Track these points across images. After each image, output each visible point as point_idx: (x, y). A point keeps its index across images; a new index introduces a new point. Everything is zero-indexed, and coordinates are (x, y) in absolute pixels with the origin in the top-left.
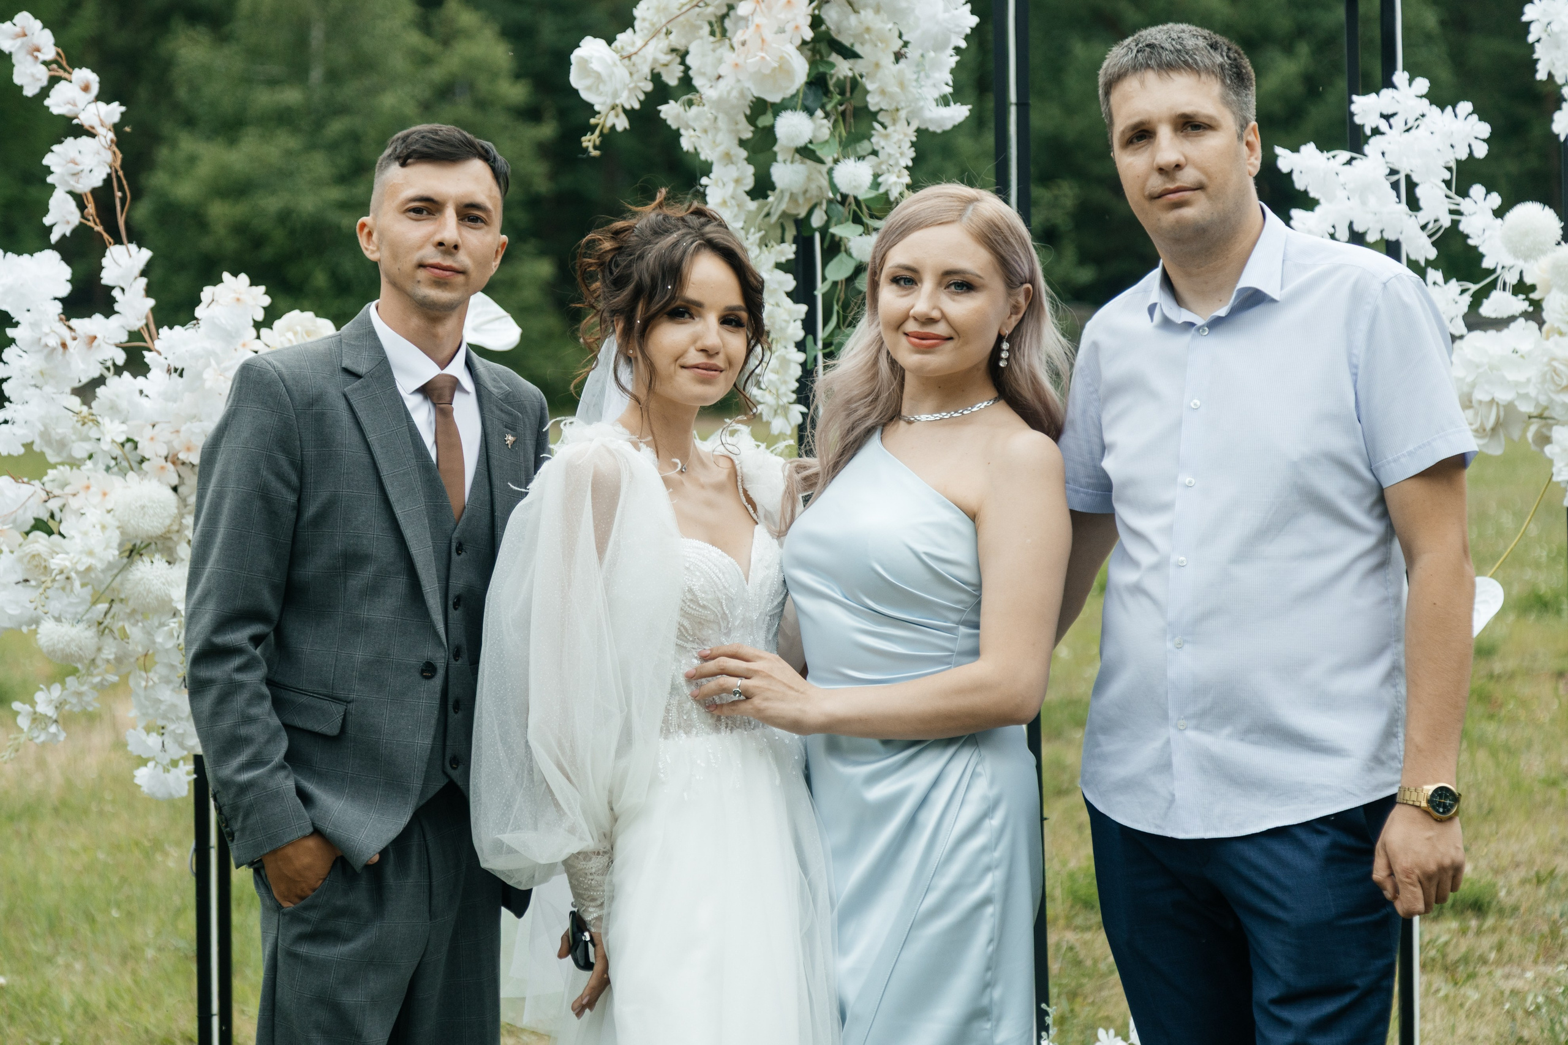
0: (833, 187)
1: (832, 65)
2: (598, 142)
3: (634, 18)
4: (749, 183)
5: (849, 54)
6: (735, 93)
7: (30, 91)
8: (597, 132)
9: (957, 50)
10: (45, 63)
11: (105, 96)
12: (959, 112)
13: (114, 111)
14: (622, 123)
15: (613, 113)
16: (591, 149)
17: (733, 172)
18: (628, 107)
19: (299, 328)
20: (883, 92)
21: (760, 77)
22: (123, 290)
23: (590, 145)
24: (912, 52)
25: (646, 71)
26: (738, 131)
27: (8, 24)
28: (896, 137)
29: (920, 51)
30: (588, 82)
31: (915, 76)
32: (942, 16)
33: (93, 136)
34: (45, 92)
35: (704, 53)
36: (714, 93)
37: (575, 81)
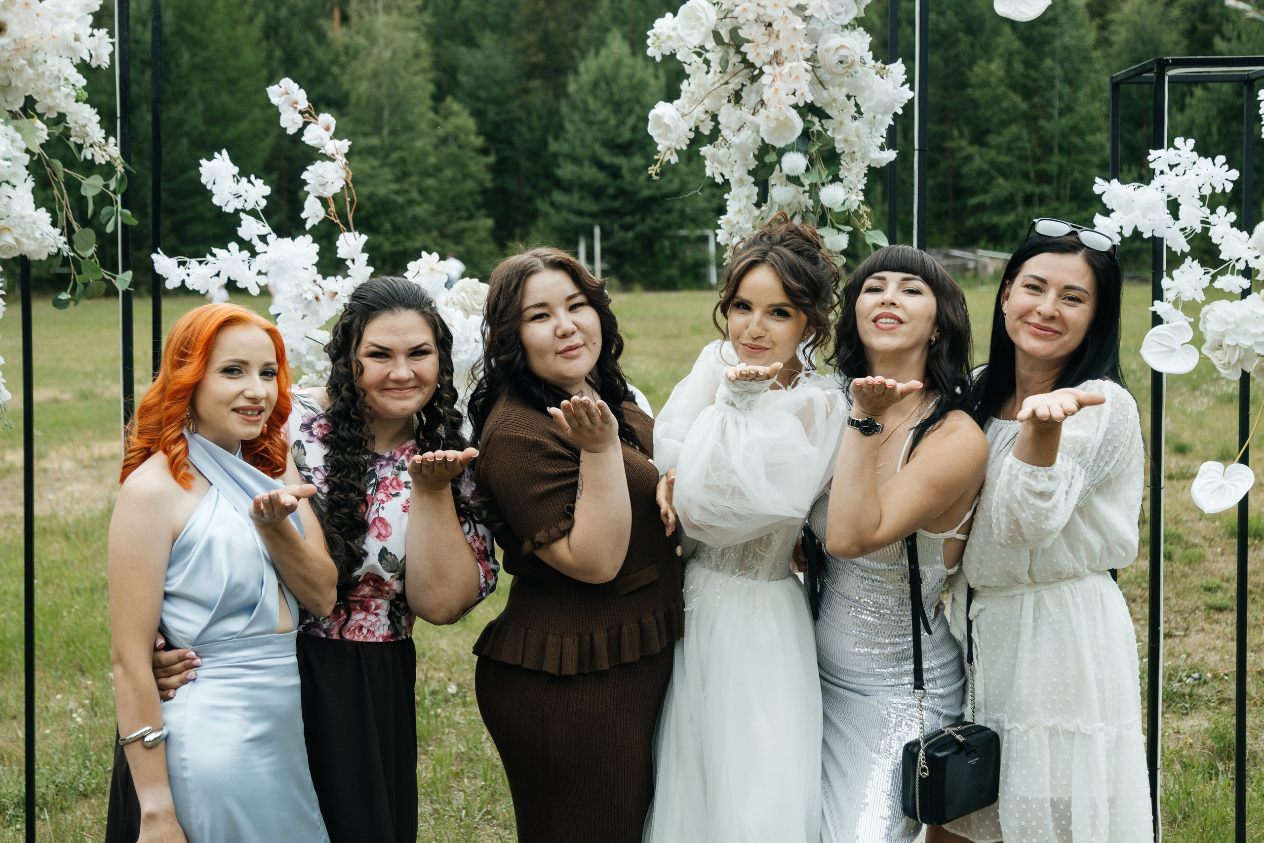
0: (817, 201)
1: (813, 124)
2: (658, 171)
3: (680, 91)
4: (755, 199)
5: (822, 114)
6: (750, 140)
7: (291, 131)
8: (658, 165)
9: (895, 114)
10: (301, 112)
11: (337, 135)
12: (891, 155)
13: (345, 145)
14: (674, 159)
15: (669, 152)
16: (653, 175)
17: (744, 191)
18: (678, 148)
19: (469, 290)
20: (846, 141)
21: (771, 130)
22: (353, 261)
23: (654, 172)
24: (866, 114)
25: (692, 125)
26: (748, 165)
27: (276, 86)
28: (856, 170)
29: (872, 115)
30: (660, 131)
31: (869, 131)
32: (892, 91)
33: (333, 160)
35: (728, 115)
36: (735, 140)
37: (651, 130)
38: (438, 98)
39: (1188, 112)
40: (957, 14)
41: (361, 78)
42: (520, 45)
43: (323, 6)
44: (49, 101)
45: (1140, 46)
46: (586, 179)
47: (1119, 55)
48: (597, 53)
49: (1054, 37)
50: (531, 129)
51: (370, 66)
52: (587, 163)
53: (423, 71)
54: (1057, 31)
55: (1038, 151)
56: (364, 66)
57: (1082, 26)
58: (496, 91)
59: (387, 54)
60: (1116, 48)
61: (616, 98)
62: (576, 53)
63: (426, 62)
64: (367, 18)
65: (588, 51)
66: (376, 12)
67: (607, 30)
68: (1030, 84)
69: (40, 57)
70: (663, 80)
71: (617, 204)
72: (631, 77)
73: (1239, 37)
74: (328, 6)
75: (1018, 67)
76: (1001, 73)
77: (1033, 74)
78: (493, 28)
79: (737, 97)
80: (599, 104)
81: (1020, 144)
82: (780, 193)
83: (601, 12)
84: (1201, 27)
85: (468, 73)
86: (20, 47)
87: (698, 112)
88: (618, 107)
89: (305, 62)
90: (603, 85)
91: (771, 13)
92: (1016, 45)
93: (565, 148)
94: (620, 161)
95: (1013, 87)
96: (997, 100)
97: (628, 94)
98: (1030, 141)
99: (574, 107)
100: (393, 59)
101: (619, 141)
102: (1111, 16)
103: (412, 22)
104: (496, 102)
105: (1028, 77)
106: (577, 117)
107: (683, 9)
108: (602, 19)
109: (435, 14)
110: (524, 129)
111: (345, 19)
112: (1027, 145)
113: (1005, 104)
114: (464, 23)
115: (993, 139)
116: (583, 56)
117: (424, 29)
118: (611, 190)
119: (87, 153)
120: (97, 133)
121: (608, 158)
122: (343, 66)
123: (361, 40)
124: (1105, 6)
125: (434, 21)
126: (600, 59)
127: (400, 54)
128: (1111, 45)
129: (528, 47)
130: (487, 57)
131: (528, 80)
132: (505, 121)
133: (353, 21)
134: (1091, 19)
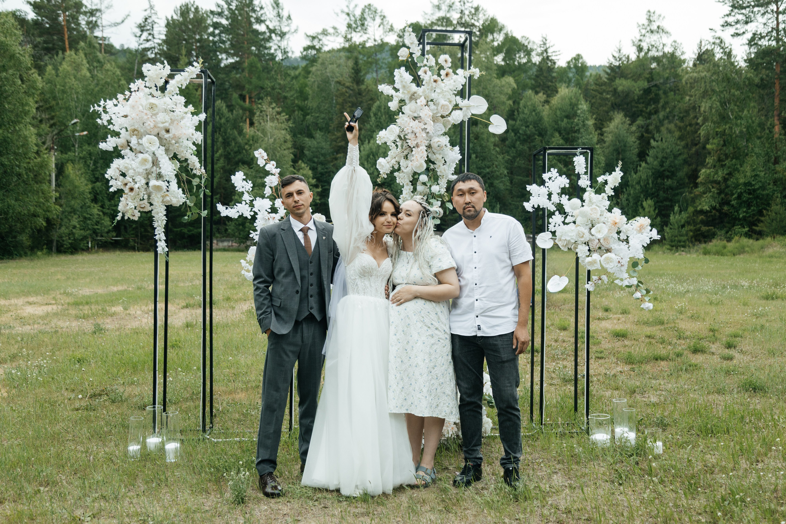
0: (430, 190)
1: (430, 166)
3: (388, 155)
4: (412, 190)
5: (433, 163)
6: (410, 171)
7: (261, 166)
8: (380, 178)
9: (456, 164)
10: (265, 160)
11: (276, 167)
13: (278, 170)
14: (386, 176)
15: (384, 174)
17: (409, 187)
18: (387, 173)
20: (441, 172)
21: (416, 167)
22: (280, 208)
23: (379, 181)
24: (448, 163)
25: (391, 166)
26: (409, 179)
27: (257, 151)
28: (444, 181)
29: (450, 164)
30: (381, 167)
31: (447, 169)
33: (275, 175)
34: (265, 166)
35: (403, 163)
36: (405, 171)
37: (377, 167)
38: (295, 161)
39: (638, 174)
40: (535, 127)
43: (242, 118)
44: (182, 155)
45: (618, 143)
47: (608, 147)
48: (369, 142)
49: (578, 139)
53: (288, 149)
54: (580, 135)
55: (571, 190)
57: (591, 133)
58: (322, 158)
59: (271, 140)
60: (607, 144)
63: (289, 145)
64: (263, 124)
66: (267, 121)
69: (181, 140)
73: (662, 140)
74: (244, 118)
78: (321, 129)
79: (406, 157)
80: (369, 165)
82: (420, 188)
83: (371, 123)
84: (646, 135)
85: (309, 150)
86: (174, 137)
87: (393, 162)
89: (233, 144)
90: (371, 157)
91: (416, 130)
92: (561, 141)
100: (274, 143)
102: (604, 129)
103: (283, 126)
104: (322, 163)
107: (388, 128)
108: (371, 126)
109: (294, 123)
111: (252, 124)
114: (308, 127)
117: (288, 129)
119: (194, 172)
120: (198, 165)
122: (251, 146)
123: (260, 134)
124: (603, 125)
125: (294, 125)
126: (370, 145)
127: (277, 141)
128: (605, 142)
129: (338, 138)
130: (318, 143)
131: (337, 154)
132: (326, 172)
133: (256, 125)
134: (596, 130)
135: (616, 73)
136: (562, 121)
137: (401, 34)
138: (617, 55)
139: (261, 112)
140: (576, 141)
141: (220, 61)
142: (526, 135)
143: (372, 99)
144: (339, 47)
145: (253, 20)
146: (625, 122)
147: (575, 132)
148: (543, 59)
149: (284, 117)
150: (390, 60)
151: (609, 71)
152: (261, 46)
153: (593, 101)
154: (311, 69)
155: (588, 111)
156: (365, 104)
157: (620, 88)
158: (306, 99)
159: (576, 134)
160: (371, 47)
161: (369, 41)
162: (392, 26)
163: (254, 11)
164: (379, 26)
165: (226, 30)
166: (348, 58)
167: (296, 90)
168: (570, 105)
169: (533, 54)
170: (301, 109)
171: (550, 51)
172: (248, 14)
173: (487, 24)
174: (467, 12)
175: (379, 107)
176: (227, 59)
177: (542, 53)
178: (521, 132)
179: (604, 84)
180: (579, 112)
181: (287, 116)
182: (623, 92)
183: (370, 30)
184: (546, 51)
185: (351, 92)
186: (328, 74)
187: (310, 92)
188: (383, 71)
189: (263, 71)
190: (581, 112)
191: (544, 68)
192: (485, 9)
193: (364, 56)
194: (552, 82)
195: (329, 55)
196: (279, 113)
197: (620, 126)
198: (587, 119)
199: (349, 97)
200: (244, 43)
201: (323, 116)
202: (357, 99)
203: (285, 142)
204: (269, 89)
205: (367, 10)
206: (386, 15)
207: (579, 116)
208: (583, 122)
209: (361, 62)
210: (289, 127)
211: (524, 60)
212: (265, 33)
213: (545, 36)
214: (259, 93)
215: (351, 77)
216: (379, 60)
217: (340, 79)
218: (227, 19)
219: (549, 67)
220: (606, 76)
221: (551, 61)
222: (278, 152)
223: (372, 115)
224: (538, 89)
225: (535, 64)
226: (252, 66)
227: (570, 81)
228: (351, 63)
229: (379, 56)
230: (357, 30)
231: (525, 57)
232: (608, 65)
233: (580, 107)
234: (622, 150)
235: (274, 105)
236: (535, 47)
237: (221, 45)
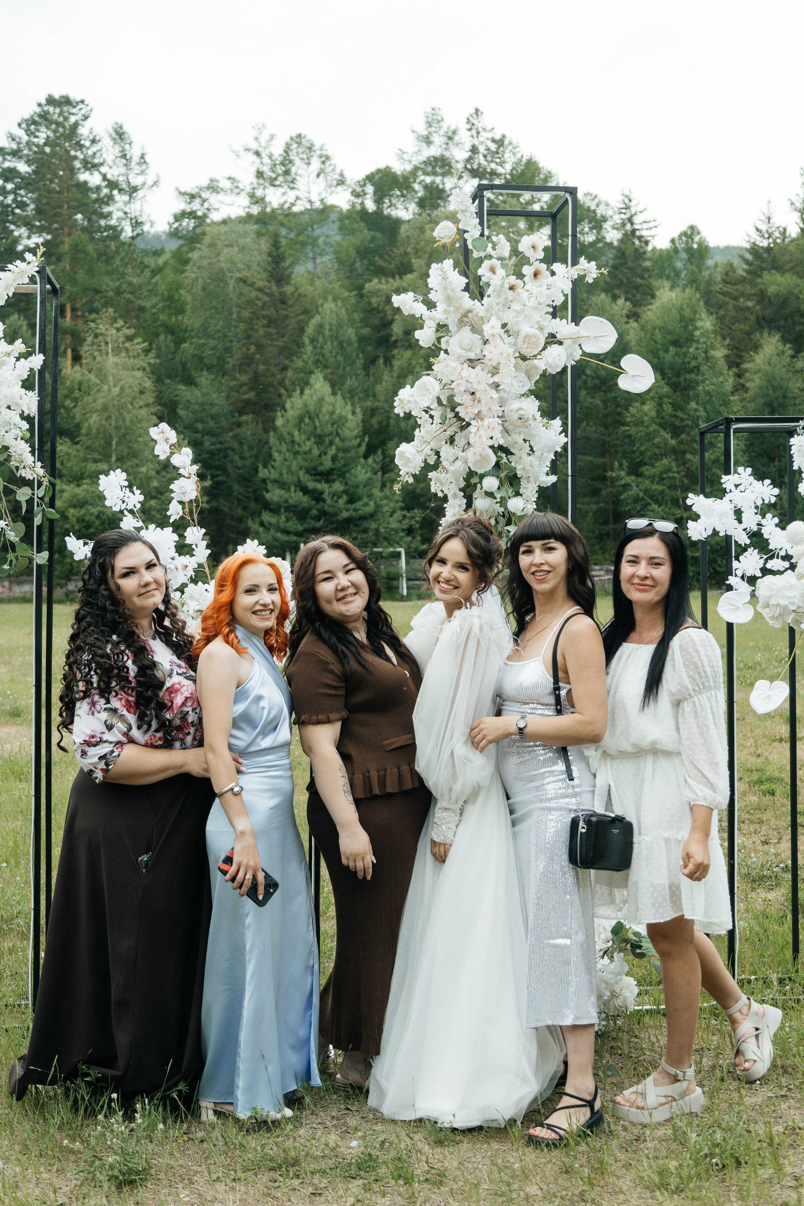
1: (502, 458)
12: (554, 479)
33: (189, 478)
41: (93, 411)
42: (233, 383)
45: (771, 392)
46: (291, 502)
48: (302, 393)
49: (697, 384)
50: (242, 458)
51: (100, 401)
52: (293, 489)
53: (147, 405)
54: (700, 378)
55: (686, 481)
56: (95, 401)
57: (722, 373)
58: (212, 424)
59: (116, 390)
60: (751, 393)
61: (319, 431)
62: (282, 391)
63: (150, 398)
64: (99, 359)
65: (294, 391)
66: (107, 354)
67: (311, 372)
68: (678, 423)
70: (360, 416)
71: (319, 524)
72: (332, 413)
74: (62, 347)
75: (668, 408)
76: (653, 414)
77: (680, 414)
78: (209, 368)
79: (451, 440)
80: (303, 437)
81: (670, 474)
83: (305, 357)
85: (186, 408)
88: (320, 439)
90: (307, 420)
93: (274, 475)
94: (321, 486)
95: (663, 426)
96: (650, 437)
97: (329, 428)
98: (678, 472)
99: (281, 439)
100: (120, 395)
101: (321, 468)
102: (746, 366)
103: (139, 362)
104: (211, 433)
105: (676, 417)
106: (284, 447)
108: (306, 363)
109: (158, 356)
110: (237, 458)
111: (77, 359)
112: (676, 475)
113: (656, 441)
114: (184, 365)
115: (647, 470)
116: (290, 396)
117: (148, 369)
118: (314, 512)
121: (311, 485)
122: (76, 400)
123: (92, 377)
124: (741, 357)
125: (158, 361)
126: (305, 397)
127: (127, 391)
128: (746, 390)
129: (241, 386)
130: (204, 395)
131: (241, 414)
132: (220, 450)
133: (84, 361)
134: (730, 368)
135: (763, 261)
136: (667, 351)
137: (359, 189)
138: (763, 227)
139: (96, 336)
140: (694, 388)
141: (16, 241)
142: (598, 377)
143: (306, 312)
144: (242, 213)
145: (77, 164)
146: (783, 352)
147: (691, 371)
148: (625, 235)
149: (139, 344)
150: (338, 238)
151: (749, 257)
152: (95, 212)
153: (722, 312)
154: (190, 255)
155: (715, 332)
156: (293, 321)
157: (772, 290)
158: (180, 311)
159: (693, 376)
160: (302, 213)
161: (299, 202)
162: (342, 175)
163: (80, 146)
164: (318, 176)
165: (26, 183)
166: (259, 234)
167: (162, 295)
168: (681, 321)
169: (607, 225)
170: (170, 330)
171: (637, 220)
172: (68, 152)
173: (520, 169)
174: (482, 149)
175: (321, 326)
176: (29, 237)
177: (623, 225)
178: (588, 372)
179: (742, 281)
180: (697, 333)
181: (146, 344)
182: (777, 295)
183: (301, 183)
184: (630, 220)
185: (266, 298)
186: (223, 265)
187: (189, 299)
188: (325, 259)
189: (98, 259)
190: (702, 335)
191: (627, 252)
192: (514, 142)
193: (290, 229)
194: (643, 278)
195: (224, 229)
196: (129, 339)
197: (775, 359)
198: (713, 348)
199: (263, 307)
200: (61, 207)
201: (212, 343)
202: (277, 311)
203: (141, 393)
204: (110, 294)
205: (295, 146)
206: (330, 153)
207: (698, 342)
208: (706, 352)
209: (283, 242)
210: (149, 364)
211: (590, 238)
212: (98, 188)
213: (627, 193)
214: (92, 301)
215: (265, 270)
216: (318, 237)
217: (245, 274)
218: (29, 162)
219: (636, 250)
220: (745, 266)
221: (640, 238)
222: (129, 412)
223: (307, 341)
224: (617, 292)
225: (611, 244)
226: (76, 249)
227: (678, 274)
228: (265, 245)
229: (318, 232)
230: (277, 183)
231: (591, 229)
232: (748, 246)
233: (699, 324)
234: (779, 405)
235: (120, 323)
236: (610, 213)
237: (18, 211)
